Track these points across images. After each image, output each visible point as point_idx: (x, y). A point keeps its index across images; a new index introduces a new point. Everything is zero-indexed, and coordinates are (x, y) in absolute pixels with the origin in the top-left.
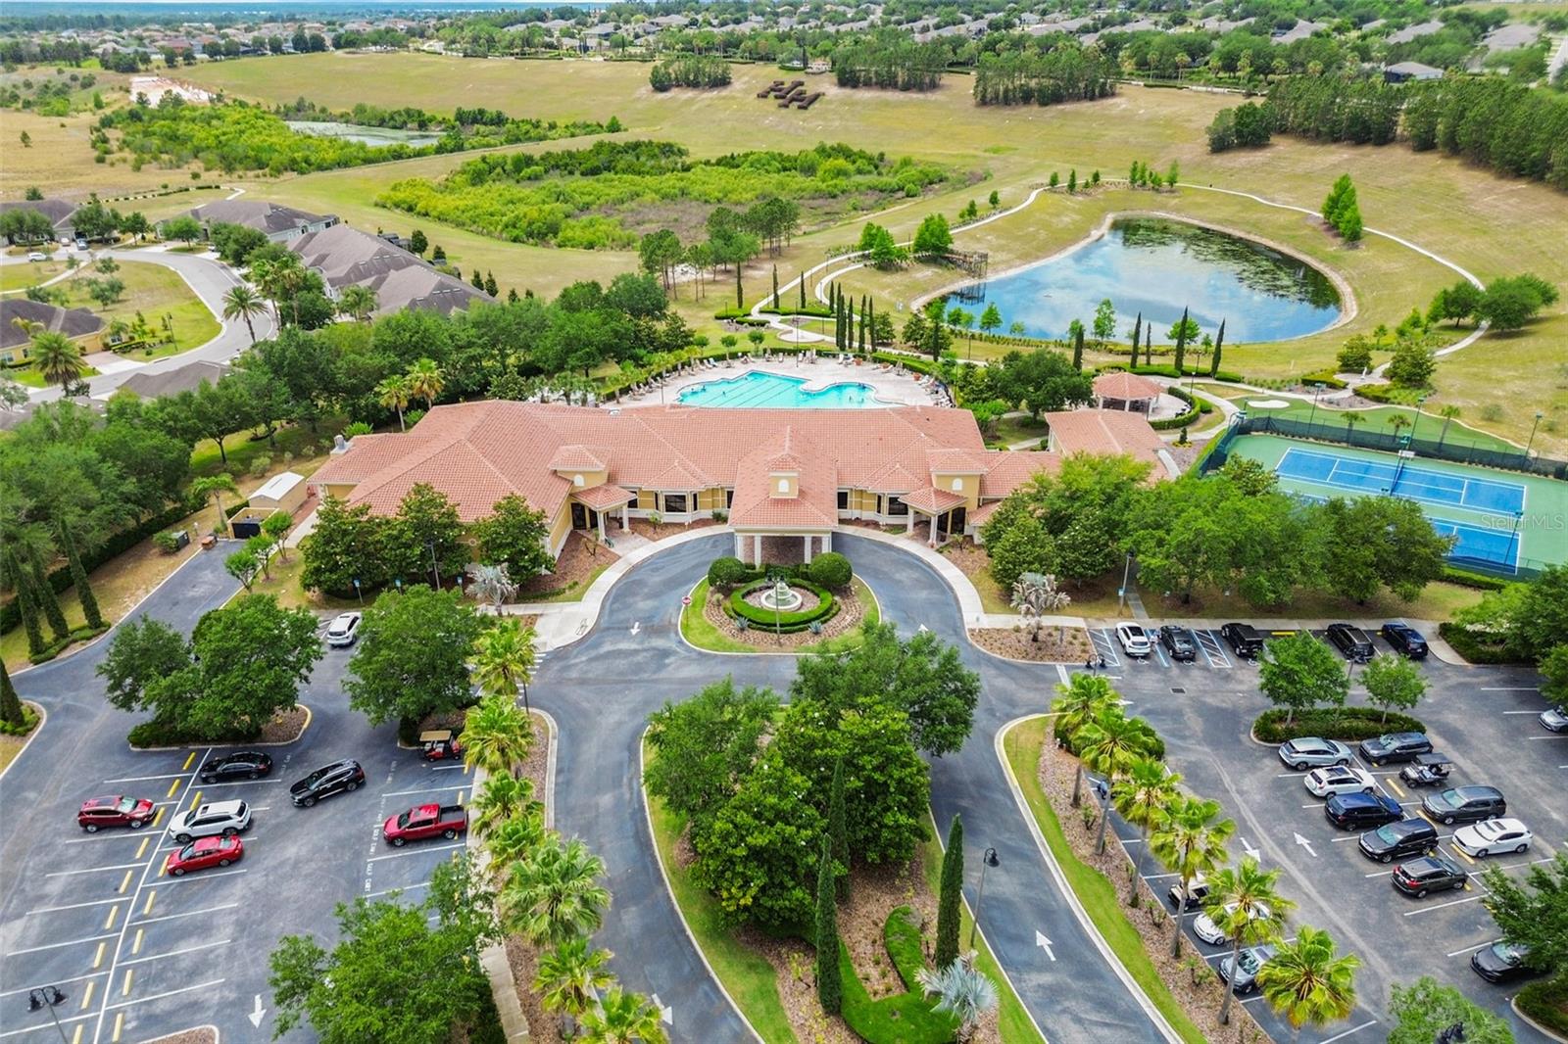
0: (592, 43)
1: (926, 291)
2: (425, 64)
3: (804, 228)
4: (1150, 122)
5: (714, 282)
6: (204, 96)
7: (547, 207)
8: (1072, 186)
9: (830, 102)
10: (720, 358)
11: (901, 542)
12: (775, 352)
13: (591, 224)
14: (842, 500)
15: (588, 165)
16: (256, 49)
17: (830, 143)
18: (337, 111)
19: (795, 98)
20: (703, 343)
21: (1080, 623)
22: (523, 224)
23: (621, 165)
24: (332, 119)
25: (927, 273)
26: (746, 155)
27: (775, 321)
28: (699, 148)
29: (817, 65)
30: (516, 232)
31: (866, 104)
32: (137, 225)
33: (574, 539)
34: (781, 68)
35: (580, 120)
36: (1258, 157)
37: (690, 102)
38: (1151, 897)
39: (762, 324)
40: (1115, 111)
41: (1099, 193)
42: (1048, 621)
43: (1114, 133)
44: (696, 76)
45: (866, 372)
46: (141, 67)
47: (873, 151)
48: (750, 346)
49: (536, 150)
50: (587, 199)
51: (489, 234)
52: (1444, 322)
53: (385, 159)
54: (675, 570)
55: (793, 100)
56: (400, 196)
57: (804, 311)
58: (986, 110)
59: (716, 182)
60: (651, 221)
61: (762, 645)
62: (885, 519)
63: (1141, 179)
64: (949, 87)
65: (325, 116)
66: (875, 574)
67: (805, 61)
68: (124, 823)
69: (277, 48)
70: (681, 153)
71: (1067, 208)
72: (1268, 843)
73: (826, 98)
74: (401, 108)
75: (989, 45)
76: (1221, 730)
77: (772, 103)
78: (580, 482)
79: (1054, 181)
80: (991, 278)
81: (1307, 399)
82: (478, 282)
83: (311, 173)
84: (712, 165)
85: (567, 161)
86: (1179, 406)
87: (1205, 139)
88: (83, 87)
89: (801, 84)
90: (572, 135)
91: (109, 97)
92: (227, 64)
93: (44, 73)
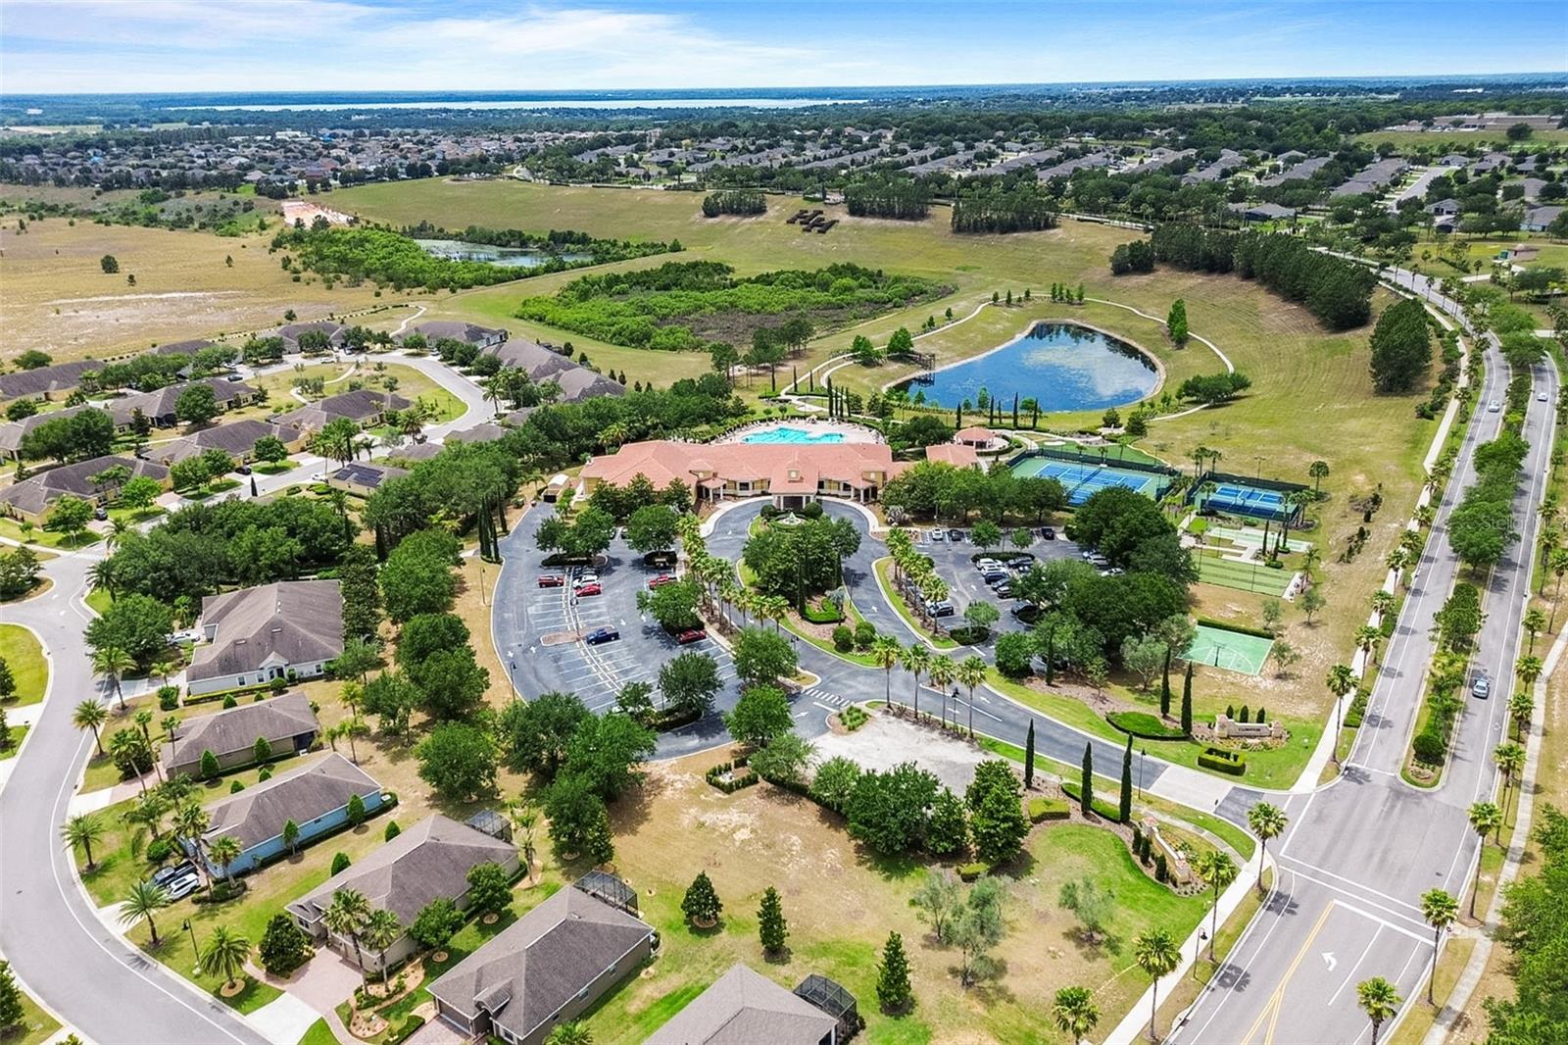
0: (654, 170)
1: (893, 379)
2: (519, 191)
3: (819, 334)
4: (1077, 250)
5: (758, 375)
6: (343, 218)
7: (638, 319)
8: (1009, 301)
9: (843, 227)
10: (762, 421)
11: (848, 502)
12: (793, 417)
13: (672, 332)
14: (821, 485)
15: (660, 283)
16: (378, 176)
17: (841, 262)
18: (453, 231)
19: (814, 223)
20: (753, 413)
21: (918, 529)
22: (627, 333)
23: (685, 283)
24: (449, 237)
25: (895, 366)
26: (778, 274)
27: (794, 399)
28: (744, 267)
29: (835, 197)
30: (622, 339)
31: (870, 229)
33: (699, 498)
34: (806, 199)
35: (648, 240)
36: (1144, 279)
37: (734, 226)
39: (787, 401)
40: (1054, 240)
41: (1029, 306)
43: (1049, 257)
44: (739, 205)
45: (844, 428)
46: (289, 194)
47: (873, 268)
48: (780, 414)
49: (619, 268)
50: (665, 311)
51: (603, 340)
52: (1186, 399)
53: (510, 279)
54: (744, 513)
55: (814, 225)
56: (534, 310)
57: (813, 392)
58: (961, 235)
59: (755, 296)
60: (711, 328)
62: (842, 493)
63: (1059, 296)
64: (934, 216)
65: (441, 235)
67: (824, 194)
68: (555, 584)
69: (393, 176)
70: (729, 270)
71: (1001, 318)
73: (840, 224)
74: (506, 230)
75: (966, 183)
76: (960, 560)
77: (798, 227)
78: (701, 475)
79: (996, 298)
80: (938, 369)
81: (1078, 441)
82: (612, 376)
83: (459, 291)
84: (752, 282)
85: (645, 278)
86: (1004, 444)
87: (1110, 265)
88: (246, 210)
89: (821, 212)
90: (644, 255)
91: (268, 220)
92: (356, 190)
93: (209, 198)
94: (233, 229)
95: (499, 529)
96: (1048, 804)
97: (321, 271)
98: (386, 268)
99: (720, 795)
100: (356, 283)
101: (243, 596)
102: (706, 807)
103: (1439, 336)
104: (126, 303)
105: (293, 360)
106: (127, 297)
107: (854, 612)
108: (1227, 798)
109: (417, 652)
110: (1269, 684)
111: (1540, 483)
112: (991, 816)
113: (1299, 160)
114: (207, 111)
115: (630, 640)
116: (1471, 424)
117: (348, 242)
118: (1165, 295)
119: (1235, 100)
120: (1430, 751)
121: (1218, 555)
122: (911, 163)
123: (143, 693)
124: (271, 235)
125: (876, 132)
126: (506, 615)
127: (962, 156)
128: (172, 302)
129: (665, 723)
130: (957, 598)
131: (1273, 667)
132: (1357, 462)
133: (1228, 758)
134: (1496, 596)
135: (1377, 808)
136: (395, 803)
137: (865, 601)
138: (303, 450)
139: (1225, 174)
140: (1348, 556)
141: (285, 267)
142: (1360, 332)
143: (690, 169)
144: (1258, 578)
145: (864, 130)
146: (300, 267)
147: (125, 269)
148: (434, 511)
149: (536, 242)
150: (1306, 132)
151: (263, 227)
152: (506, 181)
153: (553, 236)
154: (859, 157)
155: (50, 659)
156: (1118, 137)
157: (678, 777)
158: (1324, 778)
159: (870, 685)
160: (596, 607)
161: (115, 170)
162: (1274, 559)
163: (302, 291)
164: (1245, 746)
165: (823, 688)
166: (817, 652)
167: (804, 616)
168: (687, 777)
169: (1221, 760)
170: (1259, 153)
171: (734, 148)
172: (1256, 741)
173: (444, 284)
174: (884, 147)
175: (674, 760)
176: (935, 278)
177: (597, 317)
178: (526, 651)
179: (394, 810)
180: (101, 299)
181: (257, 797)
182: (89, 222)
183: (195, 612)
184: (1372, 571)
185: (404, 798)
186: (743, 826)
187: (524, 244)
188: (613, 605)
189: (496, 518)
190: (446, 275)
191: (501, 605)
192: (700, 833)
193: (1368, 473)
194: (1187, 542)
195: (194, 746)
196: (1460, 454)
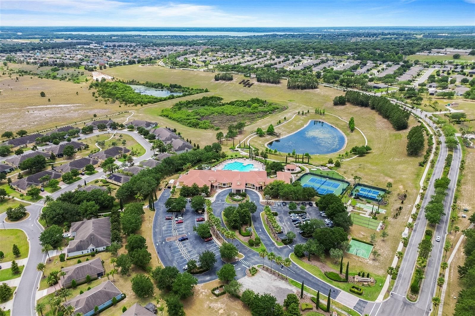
0: (200, 64)
1: (268, 141)
2: (161, 70)
3: (247, 124)
4: (323, 96)
6: (110, 78)
7: (195, 117)
8: (303, 114)
9: (255, 86)
10: (230, 159)
11: (254, 190)
12: (239, 158)
13: (205, 122)
14: (246, 184)
15: (202, 104)
16: (120, 64)
17: (254, 98)
18: (142, 82)
19: (247, 84)
20: (227, 156)
21: (274, 201)
22: (192, 123)
23: (209, 104)
24: (141, 85)
25: (269, 137)
26: (236, 101)
27: (239, 149)
28: (226, 99)
29: (253, 75)
30: (191, 125)
31: (263, 86)
32: (122, 126)
33: (211, 189)
34: (245, 76)
35: (199, 88)
36: (343, 107)
37: (223, 84)
38: (271, 227)
39: (237, 151)
40: (317, 92)
41: (308, 115)
42: (269, 201)
43: (315, 98)
44: (225, 77)
45: (254, 162)
46: (94, 70)
47: (264, 99)
48: (235, 156)
49: (190, 98)
50: (203, 114)
51: (185, 125)
52: (353, 153)
54: (224, 194)
55: (247, 85)
56: (165, 113)
57: (245, 147)
58: (290, 90)
59: (229, 109)
60: (216, 120)
61: (235, 203)
62: (252, 187)
63: (317, 112)
64: (282, 83)
65: (138, 84)
66: (250, 194)
67: (250, 74)
68: (170, 219)
69: (124, 64)
70: (222, 99)
71: (300, 119)
72: (285, 223)
73: (254, 85)
74: (157, 83)
75: (292, 72)
76: (285, 213)
77: (242, 85)
78: (212, 182)
79: (299, 113)
80: (281, 138)
81: (320, 168)
82: (187, 141)
83: (144, 105)
84: (229, 104)
85: (197, 102)
86: (299, 170)
87: (333, 102)
88: (82, 75)
89: (249, 81)
90: (197, 93)
91: (88, 78)
92: (113, 68)
93: (71, 70)
94: (78, 81)
95: (154, 198)
96: (307, 305)
97: (104, 97)
98: (123, 97)
99: (215, 297)
100: (114, 102)
101: (83, 223)
102: (211, 301)
103: (427, 135)
104: (47, 108)
105: (96, 132)
106: (48, 106)
107: (254, 232)
108: (357, 303)
109: (132, 248)
110: (371, 262)
111: (453, 192)
112: (290, 312)
113: (390, 66)
114: (70, 34)
115: (191, 240)
116: (434, 169)
117: (111, 87)
118: (348, 113)
119: (373, 37)
120: (415, 290)
121: (359, 214)
122: (276, 64)
123: (55, 255)
124: (89, 83)
125: (266, 51)
126: (156, 230)
127: (291, 61)
128: (61, 107)
129: (200, 271)
130: (284, 227)
131: (372, 257)
132: (401, 181)
133: (358, 290)
134: (438, 233)
135: (399, 309)
136: (125, 297)
137: (258, 227)
138: (99, 166)
139: (368, 70)
140: (396, 216)
141: (93, 96)
142: (404, 131)
143: (211, 63)
144: (370, 223)
145: (263, 50)
146: (97, 96)
147: (48, 96)
148: (136, 194)
149: (166, 87)
150: (393, 55)
151: (87, 80)
152: (157, 66)
153: (171, 86)
154: (260, 60)
155: (29, 241)
156: (337, 55)
157: (204, 291)
158: (385, 298)
159: (259, 259)
160: (182, 228)
161: (44, 59)
162: (375, 215)
163: (98, 104)
164: (363, 285)
165: (245, 259)
166: (244, 246)
167: (240, 233)
168: (206, 291)
169: (356, 290)
170: (379, 62)
171: (224, 56)
172: (366, 283)
173: (139, 103)
174: (268, 57)
175: (202, 284)
176: (282, 103)
177: (184, 117)
178: (162, 243)
179: (125, 299)
180: (41, 107)
181: (87, 298)
182: (36, 77)
183: (69, 227)
184: (402, 222)
185: (128, 295)
186: (221, 308)
187: (162, 88)
188: (186, 227)
189: (154, 194)
190: (140, 100)
191: (155, 227)
192: (210, 310)
193: (404, 186)
194: (350, 209)
195: (70, 277)
196: (431, 180)
